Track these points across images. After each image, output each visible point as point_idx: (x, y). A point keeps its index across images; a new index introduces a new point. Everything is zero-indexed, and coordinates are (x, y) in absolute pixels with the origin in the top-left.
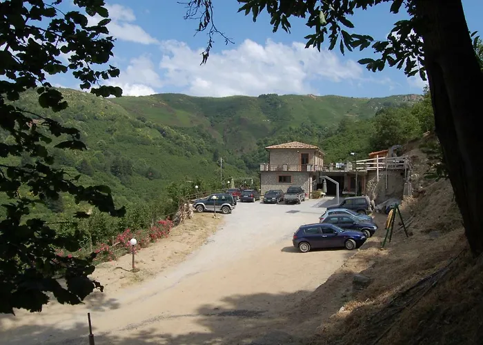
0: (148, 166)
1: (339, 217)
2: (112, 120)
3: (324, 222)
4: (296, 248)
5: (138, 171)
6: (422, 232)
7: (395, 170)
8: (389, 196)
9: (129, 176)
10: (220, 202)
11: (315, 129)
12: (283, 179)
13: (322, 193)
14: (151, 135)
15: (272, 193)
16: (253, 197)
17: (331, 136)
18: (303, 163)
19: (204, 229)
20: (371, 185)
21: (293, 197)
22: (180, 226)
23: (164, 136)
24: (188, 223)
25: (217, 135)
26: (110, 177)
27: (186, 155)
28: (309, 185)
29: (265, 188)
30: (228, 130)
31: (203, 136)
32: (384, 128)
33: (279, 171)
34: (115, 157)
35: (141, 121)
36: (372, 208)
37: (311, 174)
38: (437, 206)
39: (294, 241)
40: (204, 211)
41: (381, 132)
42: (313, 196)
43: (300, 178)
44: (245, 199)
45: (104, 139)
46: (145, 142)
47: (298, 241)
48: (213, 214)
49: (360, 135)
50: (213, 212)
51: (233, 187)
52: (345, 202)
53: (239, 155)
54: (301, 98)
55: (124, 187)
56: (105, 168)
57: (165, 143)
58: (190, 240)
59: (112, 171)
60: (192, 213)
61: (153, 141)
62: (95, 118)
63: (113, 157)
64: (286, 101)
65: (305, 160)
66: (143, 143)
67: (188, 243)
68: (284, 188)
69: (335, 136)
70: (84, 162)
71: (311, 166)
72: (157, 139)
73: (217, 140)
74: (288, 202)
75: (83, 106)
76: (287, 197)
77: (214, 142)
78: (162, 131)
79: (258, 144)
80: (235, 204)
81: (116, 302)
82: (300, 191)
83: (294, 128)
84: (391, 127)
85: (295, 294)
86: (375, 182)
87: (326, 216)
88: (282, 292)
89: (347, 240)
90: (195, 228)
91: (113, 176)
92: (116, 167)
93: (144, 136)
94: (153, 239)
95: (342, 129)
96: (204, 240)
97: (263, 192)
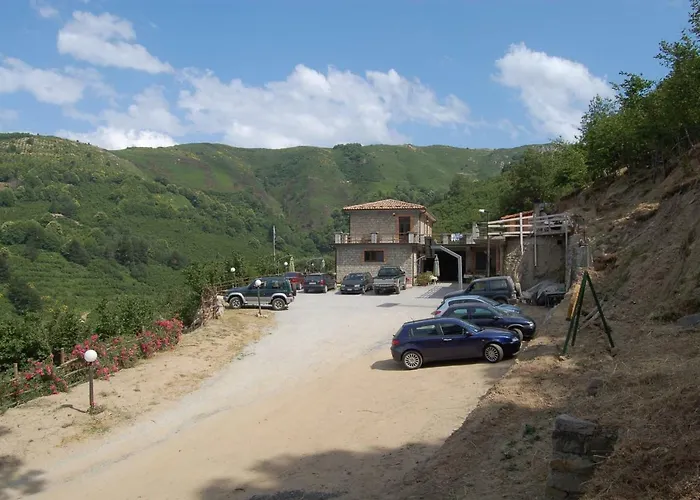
0: (171, 250)
1: (468, 308)
2: (117, 182)
3: (443, 316)
4: (398, 363)
5: (158, 259)
6: (656, 318)
7: (549, 236)
8: (540, 278)
9: (143, 265)
10: (268, 290)
11: (416, 193)
12: (371, 256)
13: (433, 278)
14: (175, 203)
15: (354, 277)
16: (324, 284)
17: (440, 201)
18: (401, 230)
19: (240, 334)
20: (512, 261)
21: (388, 282)
22: (200, 331)
23: (195, 205)
24: (212, 326)
25: (273, 204)
26: (115, 266)
27: (228, 233)
28: (411, 265)
29: (343, 271)
30: (289, 196)
31: (253, 205)
32: (522, 181)
33: (365, 243)
34: (122, 236)
35: (162, 184)
36: (518, 294)
37: (415, 248)
38: (645, 280)
39: (394, 350)
40: (242, 307)
41: (518, 185)
42: (418, 282)
43: (398, 253)
44: (312, 287)
45: (104, 210)
46: (165, 214)
47: (401, 350)
48: (257, 311)
49: (481, 200)
50: (257, 307)
51: (292, 269)
52: (472, 287)
53: (306, 233)
54: (395, 149)
55: (135, 281)
56: (106, 253)
57: (197, 215)
58: (211, 354)
59: (117, 258)
60: (221, 310)
61: (180, 213)
62: (91, 179)
63: (118, 237)
64: (373, 154)
65: (405, 227)
66: (164, 216)
67: (207, 359)
68: (373, 269)
69: (444, 203)
70: (75, 244)
71: (415, 235)
72: (185, 209)
73: (274, 211)
74: (380, 291)
75: (72, 162)
76: (378, 282)
77: (268, 214)
78: (191, 198)
79: (334, 216)
80: (294, 294)
81: (39, 477)
82: (399, 274)
83: (384, 192)
84: (533, 177)
85: (400, 452)
86: (518, 256)
87: (446, 307)
88: (377, 448)
89: (488, 345)
90: (223, 334)
91: (118, 265)
92: (123, 252)
93: (165, 206)
94: (144, 353)
95: (455, 192)
96: (238, 352)
97: (340, 278)
